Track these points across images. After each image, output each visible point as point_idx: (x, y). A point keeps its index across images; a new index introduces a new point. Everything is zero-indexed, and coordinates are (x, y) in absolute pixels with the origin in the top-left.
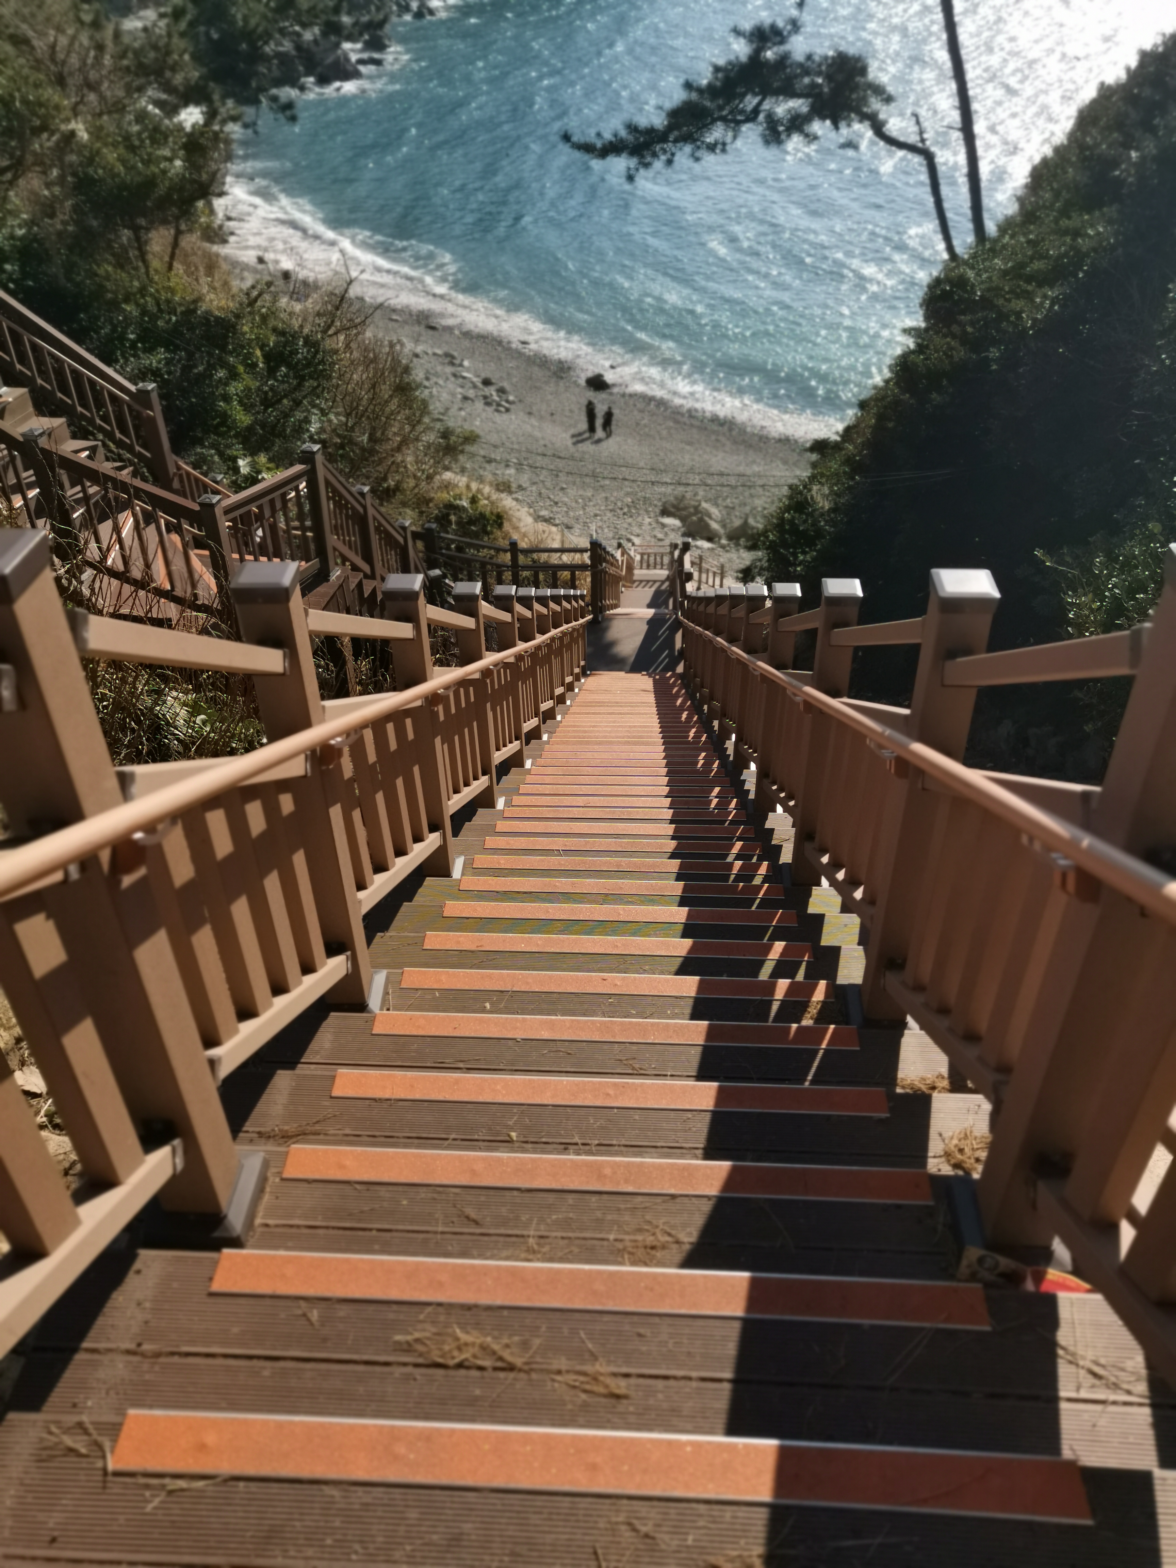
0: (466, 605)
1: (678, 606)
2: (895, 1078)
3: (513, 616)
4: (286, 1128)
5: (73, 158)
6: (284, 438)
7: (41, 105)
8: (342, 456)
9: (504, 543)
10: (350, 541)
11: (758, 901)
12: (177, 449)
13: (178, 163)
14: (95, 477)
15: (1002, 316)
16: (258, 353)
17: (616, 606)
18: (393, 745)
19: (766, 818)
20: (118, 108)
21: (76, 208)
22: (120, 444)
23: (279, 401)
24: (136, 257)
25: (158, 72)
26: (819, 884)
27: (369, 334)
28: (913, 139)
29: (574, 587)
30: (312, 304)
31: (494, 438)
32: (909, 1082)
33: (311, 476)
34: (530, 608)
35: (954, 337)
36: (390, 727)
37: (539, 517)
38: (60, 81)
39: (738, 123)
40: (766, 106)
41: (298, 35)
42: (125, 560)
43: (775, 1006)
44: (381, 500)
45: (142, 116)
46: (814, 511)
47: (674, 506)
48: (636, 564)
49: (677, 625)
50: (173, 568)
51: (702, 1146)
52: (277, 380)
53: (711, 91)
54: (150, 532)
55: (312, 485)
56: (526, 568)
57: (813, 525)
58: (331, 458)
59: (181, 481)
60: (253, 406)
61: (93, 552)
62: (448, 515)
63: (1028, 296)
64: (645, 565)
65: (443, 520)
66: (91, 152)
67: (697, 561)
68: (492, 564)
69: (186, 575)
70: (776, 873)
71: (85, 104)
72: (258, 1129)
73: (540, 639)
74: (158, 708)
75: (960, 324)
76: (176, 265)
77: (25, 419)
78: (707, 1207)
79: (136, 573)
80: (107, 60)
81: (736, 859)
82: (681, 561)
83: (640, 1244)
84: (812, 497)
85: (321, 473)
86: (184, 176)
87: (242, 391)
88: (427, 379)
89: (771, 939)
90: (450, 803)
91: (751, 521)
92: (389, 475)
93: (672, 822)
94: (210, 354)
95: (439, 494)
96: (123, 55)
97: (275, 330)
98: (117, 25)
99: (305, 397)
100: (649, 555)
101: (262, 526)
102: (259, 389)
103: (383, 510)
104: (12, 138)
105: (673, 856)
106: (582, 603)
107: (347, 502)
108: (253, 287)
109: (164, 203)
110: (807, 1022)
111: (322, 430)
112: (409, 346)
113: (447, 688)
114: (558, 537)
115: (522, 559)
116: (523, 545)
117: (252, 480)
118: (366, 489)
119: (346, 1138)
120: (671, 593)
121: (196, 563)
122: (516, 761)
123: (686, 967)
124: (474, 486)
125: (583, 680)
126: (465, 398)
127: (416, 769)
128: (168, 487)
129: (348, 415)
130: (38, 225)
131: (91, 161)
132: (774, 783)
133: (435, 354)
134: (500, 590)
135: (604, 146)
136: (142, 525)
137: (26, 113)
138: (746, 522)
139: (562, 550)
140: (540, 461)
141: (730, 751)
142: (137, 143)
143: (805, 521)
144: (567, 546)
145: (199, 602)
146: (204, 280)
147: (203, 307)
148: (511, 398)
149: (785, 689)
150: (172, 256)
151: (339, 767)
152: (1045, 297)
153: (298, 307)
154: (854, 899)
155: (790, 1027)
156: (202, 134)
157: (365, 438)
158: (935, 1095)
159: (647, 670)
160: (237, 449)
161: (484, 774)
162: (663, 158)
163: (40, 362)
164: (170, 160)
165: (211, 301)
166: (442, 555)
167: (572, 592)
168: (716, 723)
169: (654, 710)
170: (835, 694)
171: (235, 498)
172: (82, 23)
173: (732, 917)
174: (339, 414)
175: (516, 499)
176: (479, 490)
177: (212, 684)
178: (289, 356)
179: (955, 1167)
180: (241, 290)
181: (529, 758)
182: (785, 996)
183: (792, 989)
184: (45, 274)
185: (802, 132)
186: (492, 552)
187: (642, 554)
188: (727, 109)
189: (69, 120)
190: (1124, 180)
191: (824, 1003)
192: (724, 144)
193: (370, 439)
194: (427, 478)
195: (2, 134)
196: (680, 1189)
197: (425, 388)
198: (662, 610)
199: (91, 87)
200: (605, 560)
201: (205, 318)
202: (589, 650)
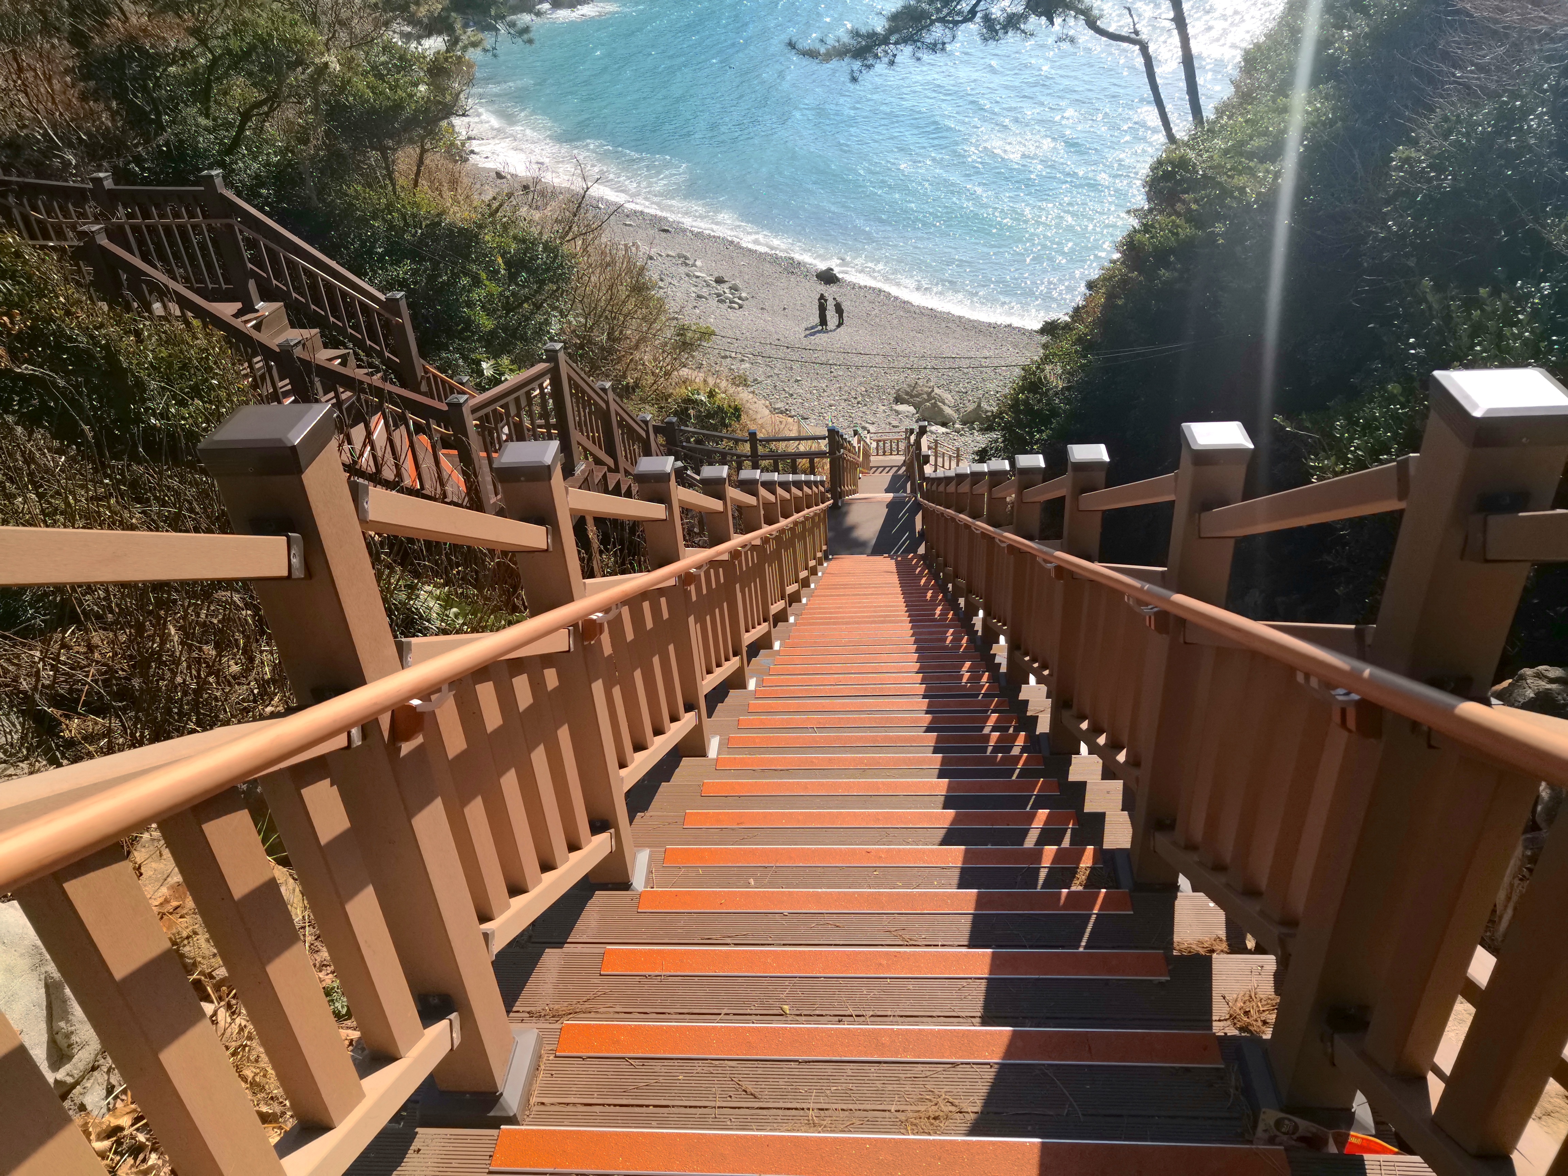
0: (715, 488)
1: (917, 488)
2: (1171, 942)
3: (758, 500)
4: (556, 1007)
5: (325, 88)
6: (526, 341)
7: (297, 41)
8: (581, 356)
9: (743, 434)
10: (593, 436)
11: (1017, 771)
12: (425, 354)
13: (422, 88)
14: (350, 383)
15: (1226, 192)
16: (500, 260)
17: (855, 492)
18: (649, 623)
19: (1019, 690)
20: (367, 41)
21: (327, 133)
22: (369, 352)
23: (520, 305)
24: (384, 177)
25: (404, 7)
26: (1078, 751)
27: (604, 240)
28: (1127, 31)
29: (812, 472)
30: (552, 210)
31: (729, 333)
32: (1186, 945)
33: (555, 375)
34: (773, 492)
35: (1178, 215)
36: (646, 605)
37: (775, 409)
38: (314, 20)
39: (956, 23)
42: (377, 462)
43: (1043, 874)
44: (622, 396)
45: (388, 48)
46: (1048, 390)
47: (907, 393)
48: (873, 451)
49: (917, 506)
51: (979, 1014)
52: (517, 285)
54: (400, 433)
55: (556, 382)
56: (764, 457)
57: (1047, 404)
58: (572, 357)
59: (429, 384)
60: (495, 310)
62: (687, 409)
63: (1251, 172)
64: (881, 452)
65: (682, 414)
66: (343, 82)
67: (933, 445)
68: (733, 455)
69: (435, 474)
70: (1034, 743)
71: (336, 39)
72: (528, 1009)
73: (783, 523)
74: (412, 603)
75: (1184, 202)
76: (423, 182)
77: (281, 331)
78: (989, 1075)
79: (388, 474)
81: (992, 731)
82: (918, 443)
83: (922, 1115)
84: (1045, 378)
85: (564, 370)
86: (429, 99)
87: (485, 297)
88: (662, 279)
89: (1033, 808)
90: (704, 683)
91: (984, 405)
92: (628, 373)
93: (925, 696)
94: (454, 263)
95: (678, 390)
97: (515, 238)
99: (545, 300)
100: (884, 441)
101: (508, 424)
102: (501, 294)
103: (624, 405)
104: (269, 73)
105: (928, 730)
106: (821, 488)
107: (590, 398)
108: (494, 198)
109: (412, 123)
110: (1076, 887)
111: (562, 331)
112: (644, 248)
113: (699, 567)
114: (795, 428)
115: (761, 450)
116: (760, 436)
117: (495, 381)
118: (608, 385)
119: (617, 1016)
120: (909, 476)
121: (445, 463)
122: (763, 644)
123: (951, 838)
124: (711, 381)
125: (825, 564)
126: (700, 297)
127: (671, 648)
128: (415, 389)
129: (587, 317)
130: (292, 152)
131: (342, 89)
132: (1027, 654)
133: (668, 256)
134: (743, 475)
135: (827, 51)
136: (393, 427)
137: (283, 49)
138: (979, 406)
139: (799, 439)
140: (774, 353)
141: (979, 626)
142: (384, 71)
143: (1040, 401)
144: (803, 434)
145: (448, 500)
146: (447, 194)
147: (447, 220)
148: (744, 295)
149: (1034, 557)
150: (418, 174)
151: (599, 642)
152: (1268, 171)
153: (537, 216)
154: (1118, 762)
155: (1060, 893)
156: (444, 59)
157: (605, 336)
158: (1214, 955)
159: (889, 553)
160: (480, 353)
161: (735, 655)
162: (885, 59)
163: (295, 277)
164: (416, 85)
165: (454, 213)
166: (683, 447)
167: (812, 478)
168: (962, 601)
169: (899, 590)
170: (1089, 559)
171: (480, 398)
173: (993, 787)
174: (577, 315)
175: (753, 392)
176: (716, 385)
177: (462, 579)
178: (529, 262)
179: (1241, 1029)
180: (483, 201)
181: (777, 639)
182: (1053, 863)
183: (1059, 856)
184: (299, 197)
185: (1019, 29)
186: (731, 444)
187: (878, 441)
188: (945, 11)
189: (322, 54)
190: (1339, 58)
191: (1092, 869)
192: (944, 44)
193: (609, 338)
194: (665, 374)
195: (261, 70)
196: (961, 1057)
197: (660, 288)
198: (901, 494)
199: (343, 23)
200: (842, 447)
201: (449, 229)
202: (830, 535)
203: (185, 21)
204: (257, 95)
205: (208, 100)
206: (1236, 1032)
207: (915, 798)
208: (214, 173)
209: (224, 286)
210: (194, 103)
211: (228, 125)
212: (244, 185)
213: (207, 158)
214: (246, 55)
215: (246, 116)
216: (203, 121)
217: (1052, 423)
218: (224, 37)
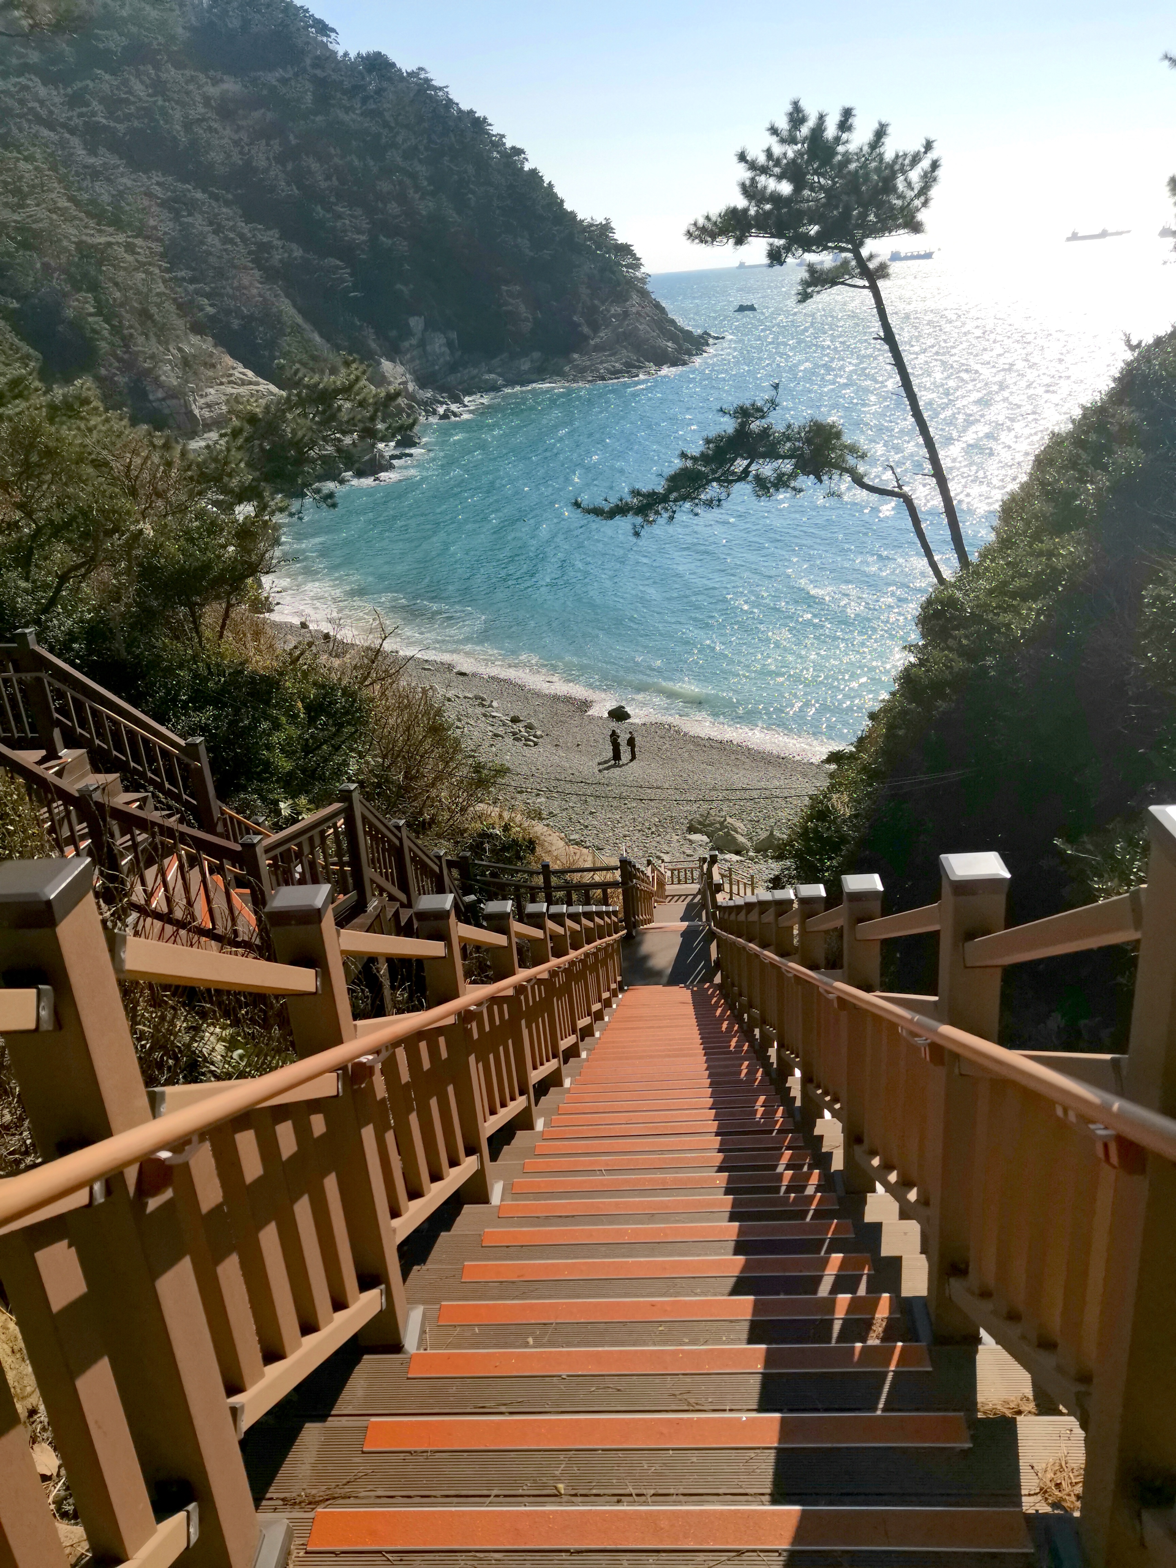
0: (498, 923)
1: (711, 916)
2: (975, 1403)
3: (545, 933)
4: (314, 1492)
5: (140, 552)
6: (324, 781)
7: (114, 512)
8: (378, 794)
9: (536, 867)
10: (386, 873)
11: (811, 1213)
12: (223, 796)
13: (231, 549)
14: (144, 825)
15: (994, 628)
16: (300, 705)
17: (649, 921)
18: (426, 1065)
19: (814, 1125)
20: (182, 509)
21: (139, 592)
22: (168, 794)
23: (319, 747)
24: (191, 629)
25: (217, 479)
26: (874, 1191)
27: (403, 683)
28: (892, 485)
29: (607, 905)
30: (349, 659)
31: (524, 770)
32: (990, 1406)
33: (348, 813)
34: (562, 925)
35: (950, 649)
36: (423, 1045)
37: (570, 840)
38: (133, 492)
39: (731, 482)
40: (753, 467)
41: (339, 440)
42: (169, 900)
43: (837, 1326)
44: (417, 833)
45: (201, 515)
46: (835, 818)
47: (700, 823)
48: (667, 880)
49: (712, 935)
50: (214, 906)
51: (768, 1491)
52: (317, 728)
53: (704, 458)
54: (194, 875)
55: (350, 821)
56: (559, 888)
57: (836, 832)
58: (369, 797)
59: (225, 825)
60: (294, 752)
61: (138, 896)
62: (482, 843)
63: (1016, 611)
64: (676, 880)
65: (477, 848)
66: (155, 546)
67: (727, 873)
68: (526, 887)
69: (227, 912)
70: (828, 1182)
71: (152, 509)
72: (282, 1496)
73: (573, 955)
74: (196, 1045)
75: (955, 638)
76: (228, 635)
77: (83, 776)
79: (179, 914)
80: (174, 473)
81: (786, 1169)
82: (710, 874)
84: (833, 806)
85: (358, 810)
86: (236, 558)
87: (284, 740)
88: (459, 720)
89: (827, 1252)
90: (486, 1124)
91: (777, 833)
92: (425, 810)
93: (717, 1134)
94: (255, 709)
95: (473, 825)
96: (189, 468)
97: (315, 684)
98: (184, 445)
99: (343, 742)
100: (679, 870)
101: (301, 862)
102: (300, 737)
103: (419, 842)
104: (87, 540)
105: (720, 1169)
106: (613, 918)
107: (384, 836)
108: (296, 647)
109: (219, 580)
110: (873, 1341)
111: (360, 771)
112: (441, 691)
113: (479, 1004)
114: (590, 858)
115: (554, 881)
116: (554, 866)
117: (292, 820)
118: (402, 822)
119: (378, 1501)
120: (704, 905)
121: (237, 900)
122: (553, 1081)
123: (740, 1287)
124: (506, 815)
125: (620, 996)
126: (496, 735)
127: (450, 1089)
128: (212, 831)
129: (384, 757)
130: (104, 609)
131: (155, 552)
132: (819, 1087)
133: (465, 697)
134: (531, 908)
135: (611, 509)
136: (186, 868)
137: (102, 519)
138: (771, 834)
139: (594, 869)
140: (569, 788)
141: (773, 1059)
142: (196, 535)
143: (829, 828)
144: (598, 865)
145: (239, 939)
146: (251, 644)
147: (250, 668)
148: (539, 733)
149: (819, 988)
150: (223, 626)
151: (371, 1085)
152: (1030, 609)
153: (336, 662)
154: (908, 1201)
155: (853, 1348)
156: (253, 523)
157: (401, 777)
158: (1019, 1418)
159: (685, 983)
160: (278, 793)
161: (521, 1094)
162: (666, 515)
163: (99, 725)
164: (224, 547)
165: (257, 662)
166: (477, 881)
167: (604, 908)
168: (757, 1032)
169: (694, 1021)
170: (868, 989)
171: (275, 837)
172: (154, 446)
173: (786, 1230)
174: (375, 756)
175: (548, 825)
176: (511, 819)
177: (250, 1020)
178: (329, 706)
179: (1054, 1505)
180: (284, 650)
181: (568, 1076)
182: (847, 1313)
183: (854, 1305)
184: (109, 649)
185: (788, 487)
186: (526, 876)
187: (672, 871)
188: (720, 472)
189: (138, 522)
190: (1086, 508)
191: (889, 1319)
192: (719, 500)
193: (405, 777)
194: (461, 810)
195: (80, 537)
196: (746, 1543)
197: (458, 727)
198: (697, 922)
199: (159, 495)
200: (635, 877)
201: (251, 677)
202: (624, 965)
203: (12, 497)
204: (76, 559)
205: (30, 565)
206: (1047, 1509)
207: (706, 1244)
208: (27, 631)
209: (30, 735)
210: (16, 568)
211: (46, 586)
212: (58, 641)
213: (24, 616)
214: (67, 525)
215: (63, 579)
216: (23, 584)
217: (842, 850)
218: (47, 510)
